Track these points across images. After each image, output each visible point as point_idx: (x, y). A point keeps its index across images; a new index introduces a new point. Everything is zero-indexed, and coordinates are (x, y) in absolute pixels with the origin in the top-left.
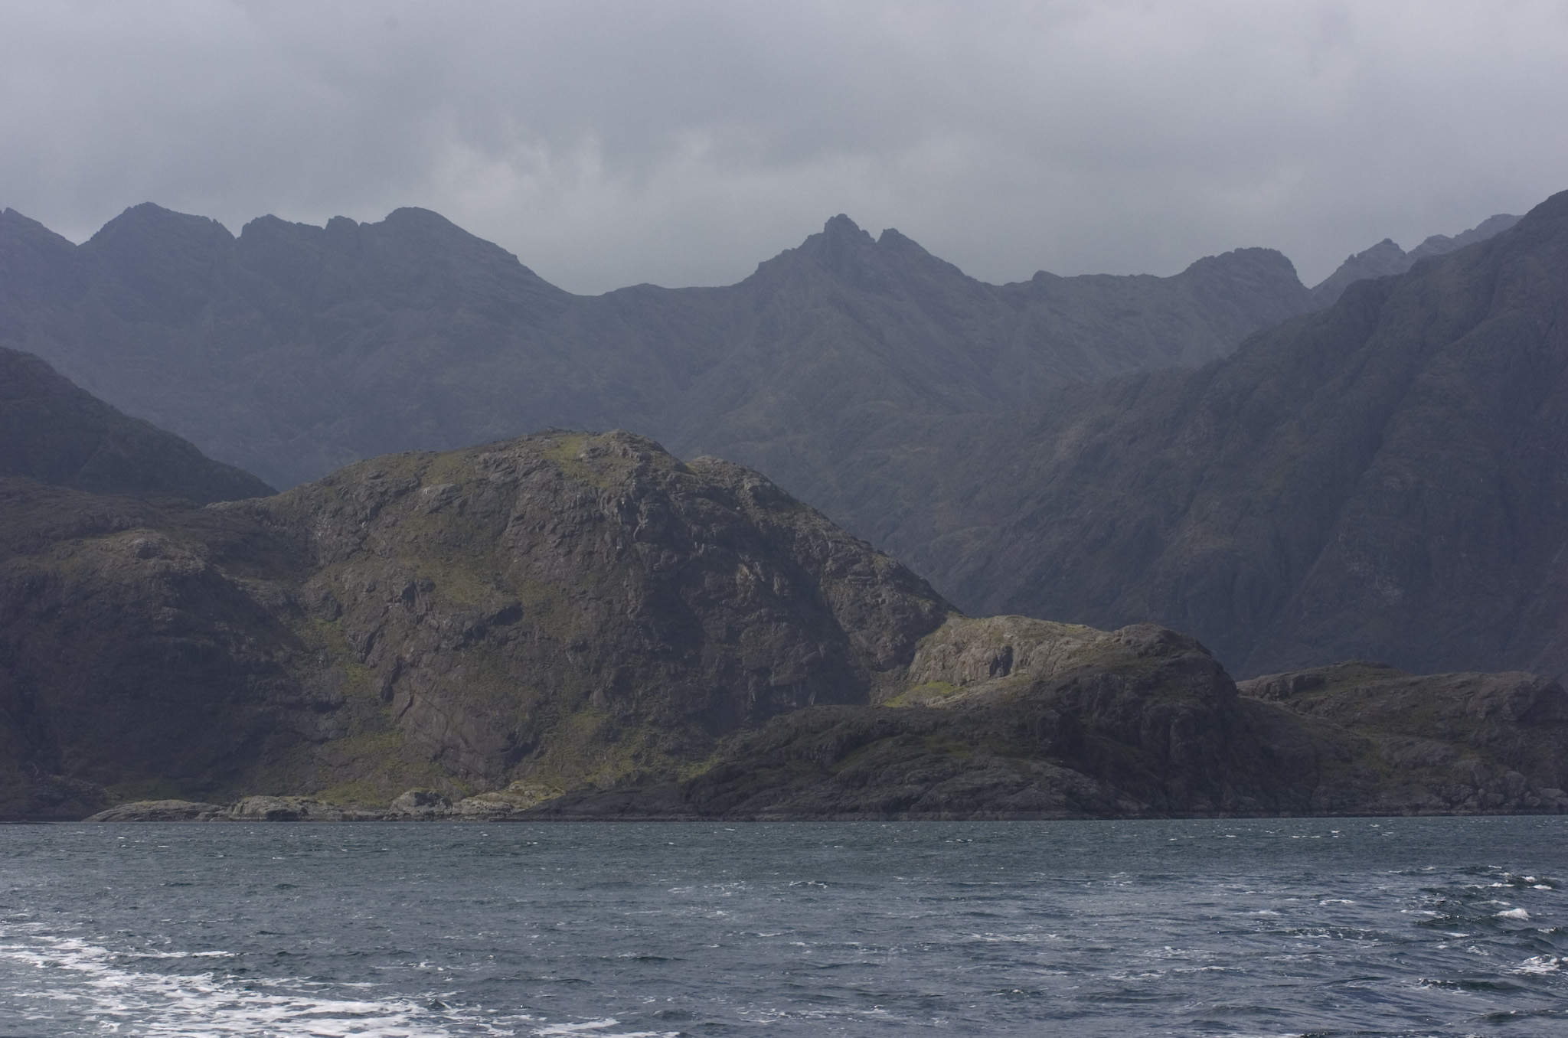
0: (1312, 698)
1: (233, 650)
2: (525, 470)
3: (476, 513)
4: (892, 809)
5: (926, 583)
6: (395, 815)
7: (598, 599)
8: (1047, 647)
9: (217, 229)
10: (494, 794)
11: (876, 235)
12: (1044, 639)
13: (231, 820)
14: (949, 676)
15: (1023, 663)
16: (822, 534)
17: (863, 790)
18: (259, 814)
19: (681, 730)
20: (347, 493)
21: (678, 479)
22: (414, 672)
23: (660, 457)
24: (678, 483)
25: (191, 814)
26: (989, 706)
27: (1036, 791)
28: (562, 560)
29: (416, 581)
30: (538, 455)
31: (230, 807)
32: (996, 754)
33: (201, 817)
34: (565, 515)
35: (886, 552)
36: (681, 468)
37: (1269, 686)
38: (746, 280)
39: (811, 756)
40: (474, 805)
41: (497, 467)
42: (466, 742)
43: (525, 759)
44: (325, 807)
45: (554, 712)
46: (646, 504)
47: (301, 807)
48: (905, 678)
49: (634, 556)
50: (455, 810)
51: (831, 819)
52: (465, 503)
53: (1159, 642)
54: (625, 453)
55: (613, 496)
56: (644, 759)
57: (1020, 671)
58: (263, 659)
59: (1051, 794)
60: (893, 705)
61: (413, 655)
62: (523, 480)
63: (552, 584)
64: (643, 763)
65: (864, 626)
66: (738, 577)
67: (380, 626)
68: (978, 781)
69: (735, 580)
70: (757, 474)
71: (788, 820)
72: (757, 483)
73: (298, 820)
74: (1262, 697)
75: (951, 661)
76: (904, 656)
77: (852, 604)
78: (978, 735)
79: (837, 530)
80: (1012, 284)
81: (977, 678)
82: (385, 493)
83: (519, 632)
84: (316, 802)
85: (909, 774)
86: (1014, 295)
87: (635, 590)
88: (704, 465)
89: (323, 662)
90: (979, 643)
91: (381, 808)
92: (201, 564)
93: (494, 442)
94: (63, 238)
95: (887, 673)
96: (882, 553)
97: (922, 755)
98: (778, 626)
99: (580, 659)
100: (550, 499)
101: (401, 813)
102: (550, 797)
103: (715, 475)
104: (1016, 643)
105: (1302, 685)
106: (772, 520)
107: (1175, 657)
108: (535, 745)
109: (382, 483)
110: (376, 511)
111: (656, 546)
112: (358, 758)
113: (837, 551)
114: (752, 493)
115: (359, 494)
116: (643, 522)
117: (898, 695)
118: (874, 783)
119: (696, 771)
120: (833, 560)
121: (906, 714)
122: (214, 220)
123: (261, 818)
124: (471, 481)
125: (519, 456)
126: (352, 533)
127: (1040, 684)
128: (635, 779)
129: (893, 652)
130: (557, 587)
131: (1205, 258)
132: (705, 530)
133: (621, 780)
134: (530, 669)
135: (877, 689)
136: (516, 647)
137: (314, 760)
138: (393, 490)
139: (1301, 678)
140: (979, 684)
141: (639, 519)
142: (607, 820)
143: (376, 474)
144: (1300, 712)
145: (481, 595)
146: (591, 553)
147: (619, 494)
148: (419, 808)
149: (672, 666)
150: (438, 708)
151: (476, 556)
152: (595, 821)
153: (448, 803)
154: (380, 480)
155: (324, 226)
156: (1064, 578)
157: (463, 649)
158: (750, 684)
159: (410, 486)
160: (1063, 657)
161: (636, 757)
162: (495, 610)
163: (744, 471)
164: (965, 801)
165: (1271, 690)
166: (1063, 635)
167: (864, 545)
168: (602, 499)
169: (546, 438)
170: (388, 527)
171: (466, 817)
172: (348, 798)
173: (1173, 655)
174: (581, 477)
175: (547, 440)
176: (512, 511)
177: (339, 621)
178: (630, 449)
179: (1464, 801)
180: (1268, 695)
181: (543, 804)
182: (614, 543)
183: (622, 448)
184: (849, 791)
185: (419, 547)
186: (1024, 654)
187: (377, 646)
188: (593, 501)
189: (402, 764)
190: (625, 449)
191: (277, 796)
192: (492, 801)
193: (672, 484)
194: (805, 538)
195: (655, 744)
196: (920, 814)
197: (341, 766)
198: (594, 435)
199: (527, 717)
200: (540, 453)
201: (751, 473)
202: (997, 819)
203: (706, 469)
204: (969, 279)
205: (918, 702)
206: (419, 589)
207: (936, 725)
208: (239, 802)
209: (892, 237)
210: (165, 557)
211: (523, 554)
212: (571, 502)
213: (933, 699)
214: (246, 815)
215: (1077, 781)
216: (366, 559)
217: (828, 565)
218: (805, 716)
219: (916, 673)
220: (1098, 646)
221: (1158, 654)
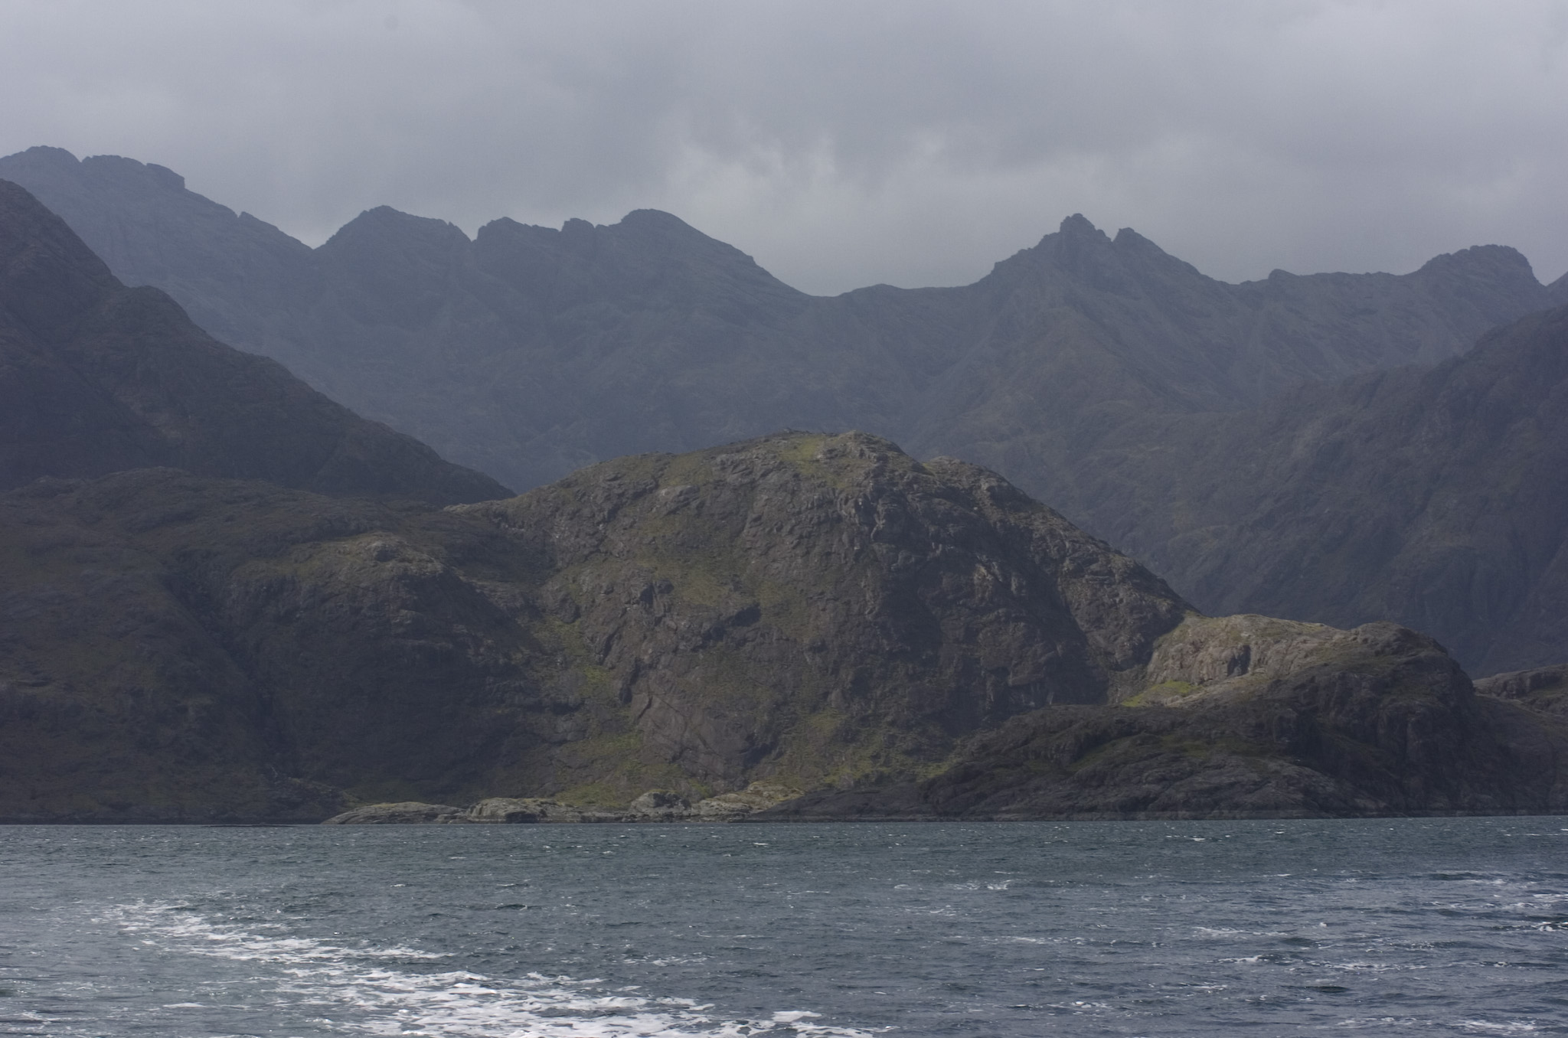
0: (1548, 696)
1: (471, 652)
2: (763, 471)
3: (712, 515)
4: (1130, 809)
5: (1163, 582)
6: (634, 816)
7: (836, 599)
8: (1284, 646)
9: (454, 232)
10: (732, 796)
11: (1112, 234)
12: (1282, 638)
13: (470, 822)
14: (1187, 675)
15: (1260, 662)
16: (1060, 535)
17: (1100, 790)
18: (498, 817)
19: (919, 730)
20: (584, 495)
21: (915, 480)
22: (652, 674)
23: (898, 458)
24: (916, 483)
25: (430, 817)
26: (1227, 705)
27: (1273, 790)
28: (800, 561)
29: (654, 583)
30: (775, 457)
31: (469, 810)
32: (1234, 753)
33: (440, 819)
34: (803, 516)
35: (1123, 552)
36: (918, 468)
37: (1505, 684)
38: (982, 280)
39: (1049, 756)
40: (713, 806)
41: (735, 468)
42: (705, 743)
43: (764, 760)
44: (563, 809)
45: (794, 713)
46: (883, 505)
47: (539, 808)
48: (1143, 677)
49: (872, 556)
50: (693, 811)
51: (1068, 819)
52: (702, 505)
53: (1395, 641)
54: (862, 454)
55: (850, 497)
56: (882, 760)
57: (1257, 670)
58: (501, 661)
59: (1289, 793)
60: (1132, 705)
61: (651, 657)
62: (761, 481)
63: (790, 585)
64: (882, 763)
65: (1102, 625)
66: (976, 576)
67: (618, 628)
68: (1215, 781)
69: (972, 579)
70: (992, 474)
71: (1025, 820)
72: (994, 484)
73: (538, 822)
74: (1499, 695)
75: (1189, 660)
76: (1141, 654)
77: (1089, 604)
78: (1216, 733)
79: (1074, 530)
80: (1248, 283)
81: (1215, 677)
82: (621, 495)
83: (757, 633)
84: (555, 804)
85: (1146, 774)
86: (1250, 293)
87: (873, 591)
88: (941, 466)
89: (561, 664)
90: (1217, 642)
91: (620, 809)
92: (439, 566)
93: (732, 443)
94: (298, 242)
95: (1124, 672)
96: (1119, 553)
97: (1159, 754)
98: (1016, 626)
99: (818, 659)
100: (788, 500)
101: (640, 814)
102: (789, 798)
103: (952, 476)
104: (1254, 642)
105: (1540, 682)
106: (1009, 521)
107: (1412, 655)
108: (774, 745)
109: (620, 485)
110: (613, 513)
111: (893, 546)
112: (596, 760)
113: (1075, 551)
114: (989, 493)
115: (596, 496)
116: (880, 523)
117: (1137, 694)
118: (1112, 783)
119: (935, 771)
120: (1070, 560)
121: (1143, 713)
122: (450, 223)
123: (500, 820)
124: (708, 482)
125: (757, 458)
126: (589, 535)
127: (1277, 683)
128: (873, 780)
129: (1131, 652)
130: (795, 588)
131: (1441, 255)
132: (942, 530)
133: (859, 779)
134: (768, 670)
135: (1115, 689)
136: (754, 648)
137: (553, 762)
138: (631, 492)
139: (1539, 675)
140: (1216, 683)
141: (877, 521)
142: (845, 821)
143: (613, 476)
144: (1536, 710)
145: (719, 596)
146: (829, 554)
147: (856, 495)
148: (657, 809)
149: (910, 666)
150: (677, 709)
151: (714, 557)
152: (834, 821)
153: (687, 805)
154: (618, 482)
155: (560, 229)
156: (1302, 577)
157: (701, 650)
158: (988, 684)
159: (647, 488)
160: (1300, 656)
161: (875, 757)
162: (733, 611)
163: (980, 472)
164: (1202, 800)
165: (1508, 688)
166: (1300, 634)
167: (1101, 545)
168: (839, 500)
169: (784, 439)
170: (625, 529)
171: (705, 819)
172: (587, 799)
173: (1410, 654)
174: (818, 478)
175: (784, 441)
176: (749, 512)
177: (577, 623)
178: (867, 450)
180: (1505, 693)
181: (782, 805)
182: (852, 543)
183: (859, 449)
184: (1087, 791)
185: (657, 549)
186: (1262, 652)
187: (615, 648)
188: (831, 502)
189: (640, 766)
190: (862, 450)
191: (516, 797)
192: (729, 802)
193: (910, 484)
194: (1043, 538)
195: (894, 744)
196: (1157, 814)
197: (580, 767)
198: (831, 436)
199: (766, 718)
200: (777, 454)
201: (988, 473)
202: (1234, 818)
203: (943, 469)
204: (1205, 278)
205: (1156, 701)
206: (657, 590)
207: (1173, 725)
208: (478, 804)
209: (1128, 236)
210: (403, 560)
211: (761, 555)
212: (808, 503)
213: (1170, 699)
214: (485, 817)
215: (1314, 779)
216: (604, 561)
217: (1065, 564)
218: (1042, 717)
219: (1154, 672)
220: (1335, 644)
221: (1395, 653)
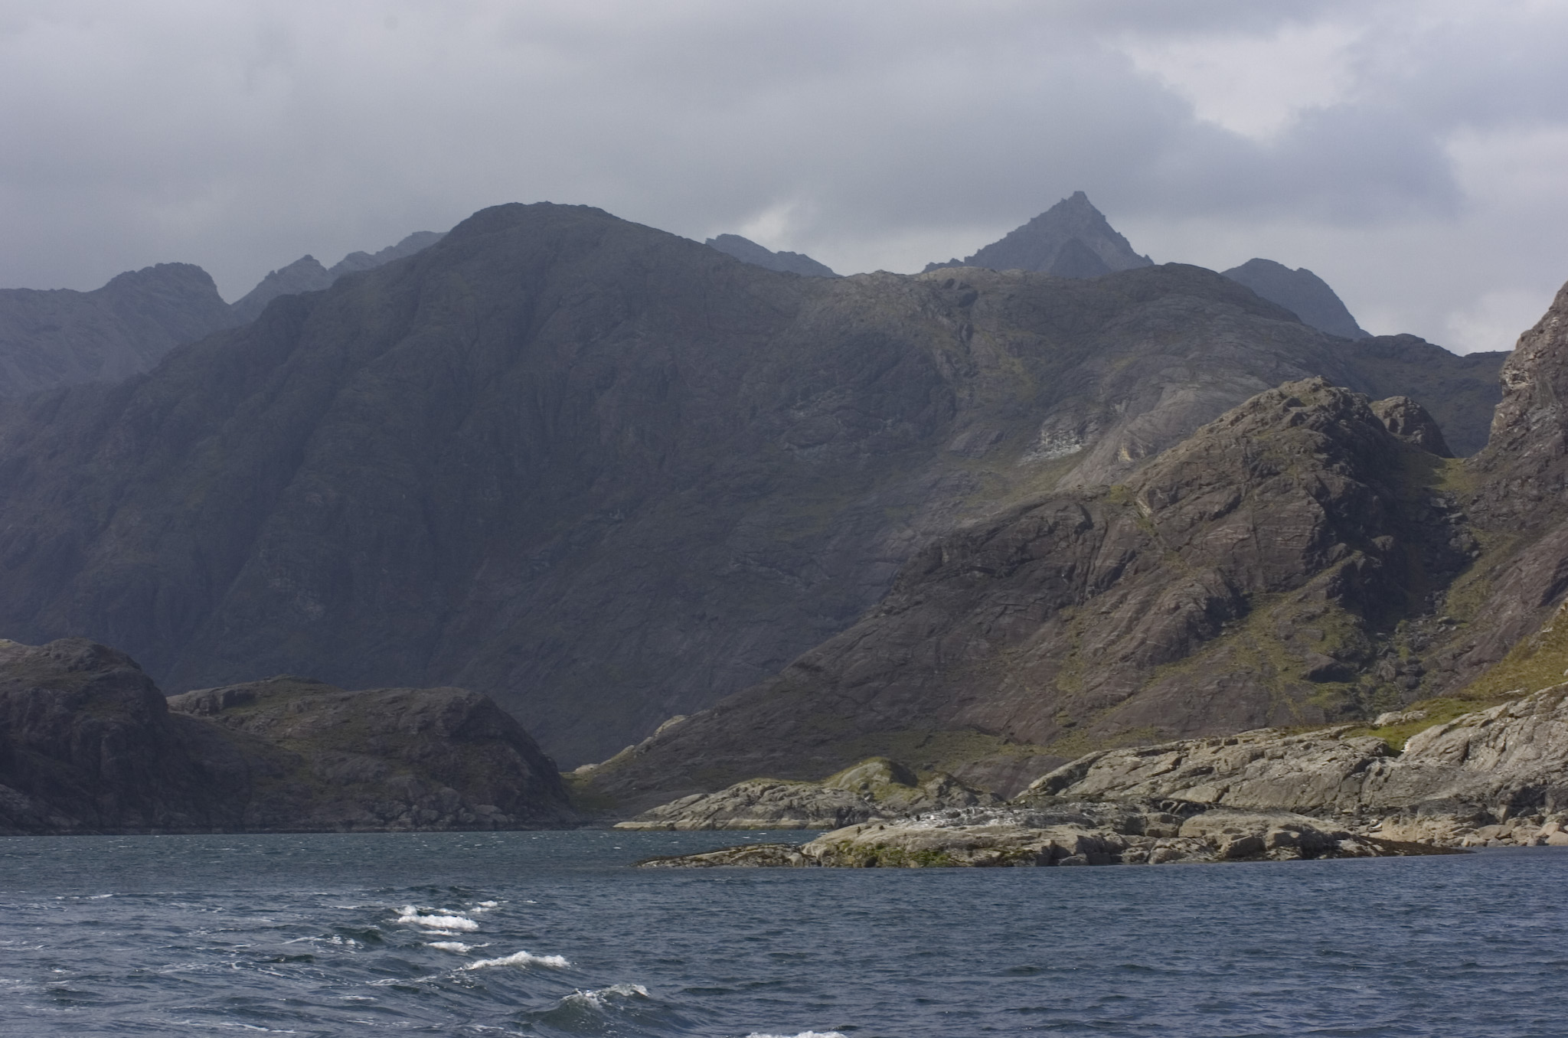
0: (242, 714)
37: (198, 701)
53: (88, 657)
74: (192, 712)
105: (232, 700)
131: (125, 272)
139: (231, 693)
144: (231, 727)
165: (201, 705)
173: (104, 670)
179: (398, 818)
180: (198, 710)
220: (27, 660)
221: (88, 669)
